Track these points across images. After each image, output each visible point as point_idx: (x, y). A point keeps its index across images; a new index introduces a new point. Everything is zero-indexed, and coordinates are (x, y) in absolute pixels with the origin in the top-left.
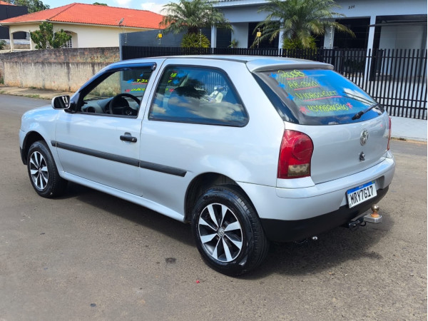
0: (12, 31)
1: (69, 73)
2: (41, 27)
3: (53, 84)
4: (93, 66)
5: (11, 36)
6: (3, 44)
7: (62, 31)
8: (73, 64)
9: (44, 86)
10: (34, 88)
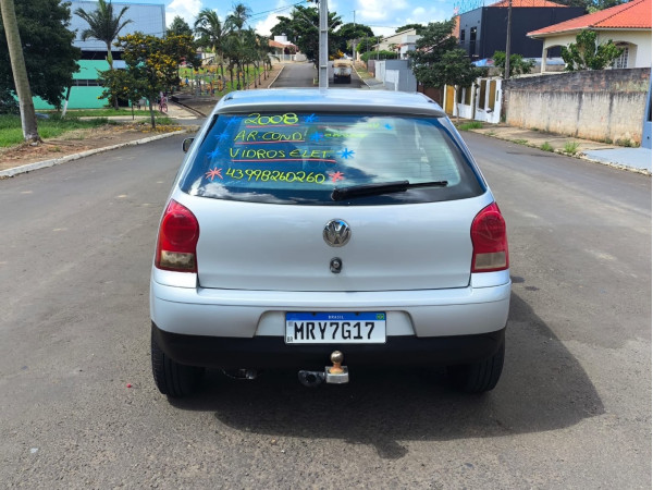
0: (547, 45)
1: (579, 108)
2: (578, 38)
3: (558, 125)
4: (611, 98)
5: (544, 52)
6: (531, 65)
7: (610, 42)
8: (587, 94)
9: (548, 128)
10: (536, 130)
